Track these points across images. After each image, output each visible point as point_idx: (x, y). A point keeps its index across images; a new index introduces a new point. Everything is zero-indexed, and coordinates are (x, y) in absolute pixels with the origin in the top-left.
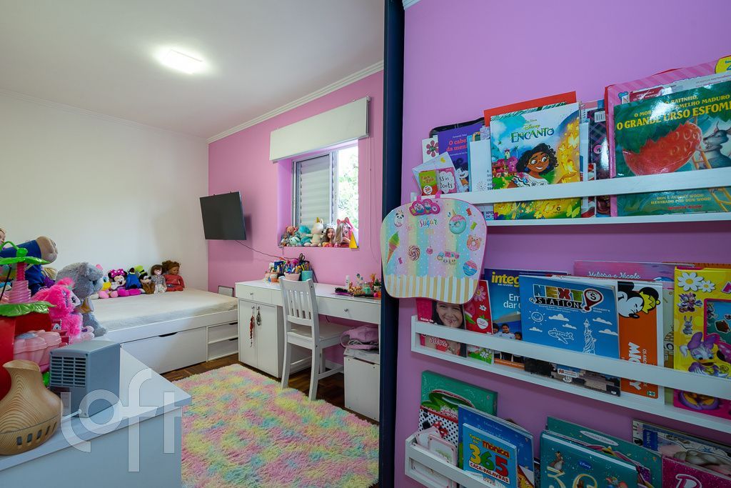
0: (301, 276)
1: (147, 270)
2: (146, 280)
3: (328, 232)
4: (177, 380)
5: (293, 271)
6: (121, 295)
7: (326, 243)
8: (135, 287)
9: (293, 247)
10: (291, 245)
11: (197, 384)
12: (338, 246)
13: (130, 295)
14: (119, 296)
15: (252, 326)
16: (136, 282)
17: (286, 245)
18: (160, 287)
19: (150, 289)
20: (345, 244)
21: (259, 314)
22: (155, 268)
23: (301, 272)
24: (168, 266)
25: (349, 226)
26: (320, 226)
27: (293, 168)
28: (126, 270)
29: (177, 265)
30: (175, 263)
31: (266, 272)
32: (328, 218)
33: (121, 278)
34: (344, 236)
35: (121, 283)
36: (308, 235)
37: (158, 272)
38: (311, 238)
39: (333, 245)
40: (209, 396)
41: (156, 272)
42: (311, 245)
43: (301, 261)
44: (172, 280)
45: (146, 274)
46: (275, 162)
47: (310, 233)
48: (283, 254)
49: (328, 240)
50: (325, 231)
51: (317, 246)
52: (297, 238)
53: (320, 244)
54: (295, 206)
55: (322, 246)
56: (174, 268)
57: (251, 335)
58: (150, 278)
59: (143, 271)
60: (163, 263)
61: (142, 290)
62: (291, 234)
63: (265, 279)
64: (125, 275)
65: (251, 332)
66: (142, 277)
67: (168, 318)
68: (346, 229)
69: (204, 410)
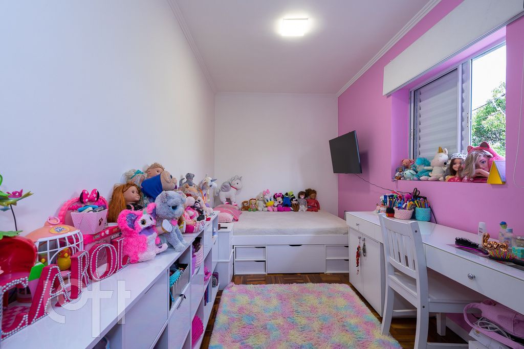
0: (414, 213)
1: (296, 195)
2: (294, 202)
3: (453, 162)
4: (297, 283)
5: (403, 206)
6: (279, 210)
7: (450, 177)
8: (287, 206)
9: (408, 181)
10: (405, 179)
11: (309, 292)
12: (468, 181)
13: (284, 211)
14: (278, 211)
15: (358, 255)
16: (288, 203)
17: (400, 179)
18: (303, 207)
19: (296, 208)
20: (480, 178)
21: (364, 245)
22: (301, 193)
23: (414, 208)
24: (309, 192)
25: (489, 153)
26: (444, 157)
27: (410, 98)
28: (284, 194)
29: (314, 192)
30: (314, 191)
31: (377, 205)
32: (456, 147)
33: (280, 199)
34: (477, 167)
35: (280, 202)
36: (426, 168)
37: (302, 197)
38: (431, 171)
39: (461, 179)
40: (313, 309)
41: (301, 196)
42: (430, 178)
43: (415, 196)
44: (311, 203)
45: (294, 198)
46: (388, 95)
47: (429, 165)
48: (397, 187)
49: (453, 172)
50: (449, 163)
51: (438, 180)
52: (412, 171)
53: (442, 178)
54: (412, 137)
55: (445, 179)
56: (313, 194)
57: (358, 263)
58: (296, 200)
59: (293, 195)
60: (306, 190)
61: (291, 208)
62: (407, 167)
63: (375, 212)
64: (283, 197)
65: (358, 260)
66: (292, 199)
67: (296, 233)
68: (482, 158)
69: (304, 321)
